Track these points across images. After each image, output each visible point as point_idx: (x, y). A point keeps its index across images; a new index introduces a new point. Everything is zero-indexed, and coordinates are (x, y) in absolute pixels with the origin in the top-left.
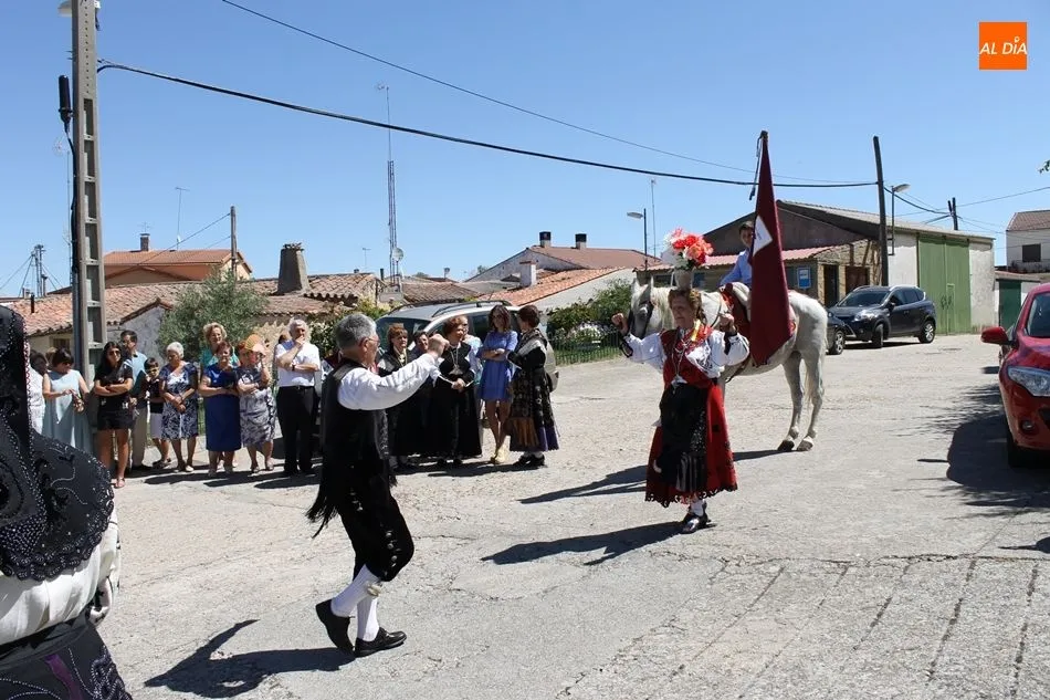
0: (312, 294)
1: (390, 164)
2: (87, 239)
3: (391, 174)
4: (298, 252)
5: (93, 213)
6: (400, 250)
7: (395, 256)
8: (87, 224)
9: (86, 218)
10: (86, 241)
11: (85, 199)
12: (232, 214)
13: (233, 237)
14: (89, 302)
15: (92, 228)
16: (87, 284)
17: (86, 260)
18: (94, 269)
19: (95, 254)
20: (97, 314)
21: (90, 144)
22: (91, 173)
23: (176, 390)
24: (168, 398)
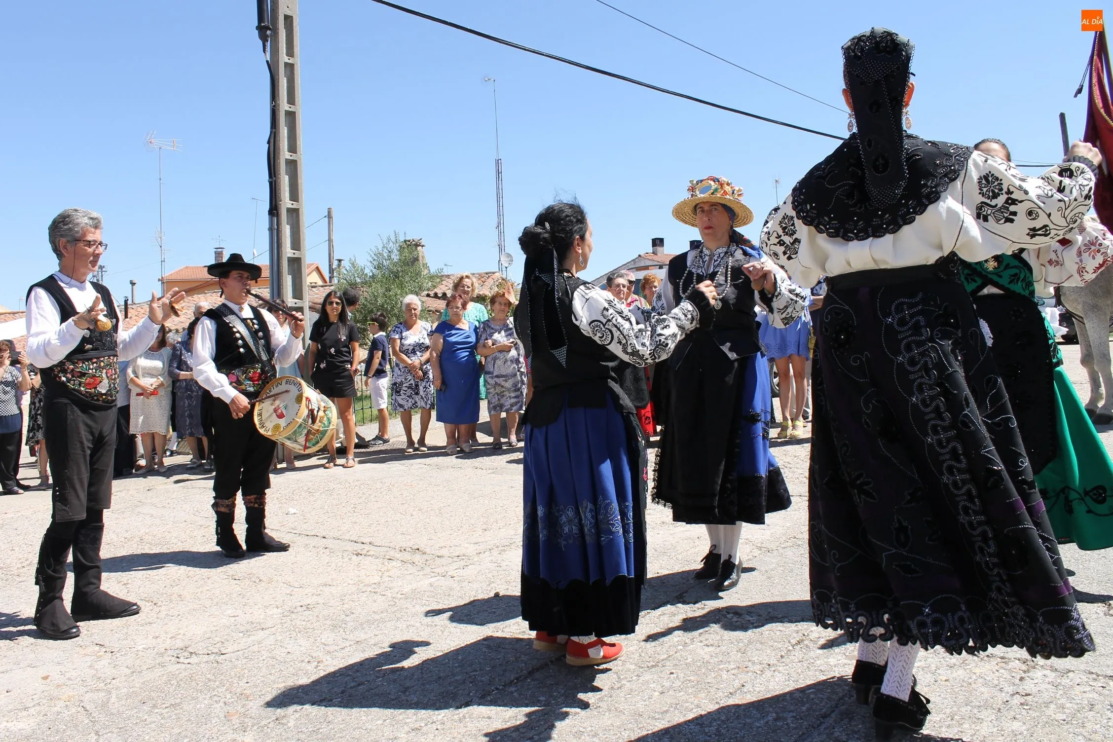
0: (436, 294)
1: (498, 162)
2: (287, 178)
3: (499, 172)
4: (419, 249)
5: (293, 149)
6: (509, 255)
7: (504, 259)
8: (286, 160)
9: (285, 154)
10: (285, 181)
11: (284, 132)
12: (329, 216)
13: (330, 240)
14: (288, 251)
15: (292, 165)
16: (287, 230)
17: (286, 202)
18: (294, 213)
19: (295, 195)
20: (296, 264)
21: (290, 67)
22: (291, 100)
23: (414, 352)
24: (403, 361)
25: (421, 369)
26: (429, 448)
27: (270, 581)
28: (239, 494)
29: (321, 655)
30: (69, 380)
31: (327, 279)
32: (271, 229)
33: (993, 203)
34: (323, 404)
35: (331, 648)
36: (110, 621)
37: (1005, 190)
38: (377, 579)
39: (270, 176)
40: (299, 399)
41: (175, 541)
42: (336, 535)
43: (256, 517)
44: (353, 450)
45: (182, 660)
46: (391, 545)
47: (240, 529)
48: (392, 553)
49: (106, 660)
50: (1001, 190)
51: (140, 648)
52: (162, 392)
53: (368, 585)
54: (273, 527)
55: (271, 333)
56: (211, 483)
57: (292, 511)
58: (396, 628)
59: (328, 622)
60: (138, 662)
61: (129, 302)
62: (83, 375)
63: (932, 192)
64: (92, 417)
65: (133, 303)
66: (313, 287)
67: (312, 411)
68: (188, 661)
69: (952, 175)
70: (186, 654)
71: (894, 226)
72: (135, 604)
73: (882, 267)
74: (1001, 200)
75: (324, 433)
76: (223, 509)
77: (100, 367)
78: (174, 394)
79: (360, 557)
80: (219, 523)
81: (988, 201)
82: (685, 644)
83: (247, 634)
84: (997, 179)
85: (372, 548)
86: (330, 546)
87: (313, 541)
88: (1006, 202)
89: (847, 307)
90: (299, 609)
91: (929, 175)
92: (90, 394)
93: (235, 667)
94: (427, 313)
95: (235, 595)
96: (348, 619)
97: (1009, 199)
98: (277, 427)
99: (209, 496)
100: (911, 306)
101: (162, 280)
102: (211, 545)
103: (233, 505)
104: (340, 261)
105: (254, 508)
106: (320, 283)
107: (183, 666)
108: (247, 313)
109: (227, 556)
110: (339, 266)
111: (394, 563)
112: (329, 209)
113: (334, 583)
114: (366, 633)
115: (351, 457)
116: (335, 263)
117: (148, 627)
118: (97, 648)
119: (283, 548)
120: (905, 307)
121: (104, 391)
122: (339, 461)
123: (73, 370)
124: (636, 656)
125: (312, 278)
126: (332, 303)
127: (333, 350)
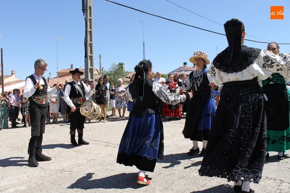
1: (144, 43)
2: (89, 48)
3: (144, 45)
4: (123, 65)
5: (91, 40)
8: (89, 43)
11: (89, 36)
12: (100, 56)
13: (100, 63)
14: (90, 67)
15: (91, 45)
16: (89, 61)
17: (89, 54)
18: (91, 57)
19: (91, 53)
20: (91, 70)
21: (90, 20)
22: (91, 28)
23: (121, 93)
24: (118, 95)
25: (123, 97)
26: (125, 118)
27: (84, 153)
28: (76, 130)
29: (97, 172)
30: (36, 101)
31: (99, 72)
32: (85, 61)
33: (267, 63)
34: (98, 107)
35: (100, 171)
36: (44, 162)
37: (270, 60)
38: (111, 153)
39: (85, 47)
40: (92, 106)
41: (60, 141)
42: (101, 140)
43: (80, 135)
44: (105, 118)
45: (62, 173)
46: (115, 143)
47: (77, 139)
48: (115, 146)
49: (43, 172)
50: (269, 60)
51: (51, 169)
52: (57, 102)
53: (109, 154)
54: (85, 138)
55: (85, 89)
56: (69, 126)
57: (90, 134)
58: (116, 166)
59: (99, 164)
60: (51, 173)
61: (49, 78)
62: (39, 99)
63: (251, 61)
64: (41, 110)
65: (50, 79)
66: (96, 75)
67: (95, 109)
68: (63, 173)
69: (256, 57)
70: (63, 171)
71: (241, 69)
72: (50, 158)
73: (238, 80)
74: (269, 63)
75: (98, 115)
76: (72, 134)
77: (43, 98)
78: (60, 103)
79: (107, 147)
80: (71, 137)
81: (266, 63)
82: (191, 172)
83: (78, 166)
84: (268, 57)
85: (110, 144)
86: (100, 143)
87: (95, 142)
88: (271, 63)
89: (229, 91)
90: (91, 160)
91: (250, 56)
92: (41, 104)
93: (75, 175)
94: (125, 82)
95: (75, 156)
96: (104, 163)
97: (272, 62)
98: (86, 113)
99: (69, 130)
100: (246, 91)
101: (57, 72)
102: (69, 142)
103: (75, 133)
104: (103, 68)
105: (80, 133)
106: (98, 74)
107: (62, 174)
108: (79, 83)
109: (73, 146)
110: (103, 69)
111: (116, 148)
112: (100, 55)
113: (101, 153)
114: (108, 167)
115: (105, 120)
116: (101, 69)
117: (53, 164)
118: (41, 169)
119: (88, 144)
120: (245, 91)
121: (44, 104)
122: (102, 121)
123: (37, 98)
124: (178, 175)
125: (95, 72)
126: (101, 80)
127: (101, 92)
